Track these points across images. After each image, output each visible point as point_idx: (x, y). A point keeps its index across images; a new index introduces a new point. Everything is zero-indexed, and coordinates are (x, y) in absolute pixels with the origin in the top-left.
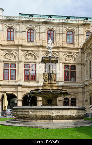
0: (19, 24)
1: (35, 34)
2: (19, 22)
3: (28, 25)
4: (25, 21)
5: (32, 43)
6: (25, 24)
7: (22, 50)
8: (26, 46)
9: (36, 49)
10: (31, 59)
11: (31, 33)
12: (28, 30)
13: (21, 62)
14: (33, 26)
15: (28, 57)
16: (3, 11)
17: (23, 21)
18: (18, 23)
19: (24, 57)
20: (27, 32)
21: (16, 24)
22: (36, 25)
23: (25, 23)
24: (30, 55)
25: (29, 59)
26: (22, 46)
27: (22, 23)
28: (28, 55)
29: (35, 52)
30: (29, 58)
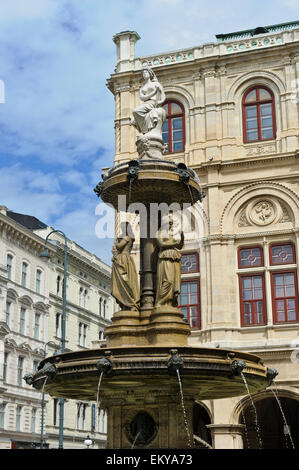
0: (201, 79)
1: (277, 106)
2: (201, 71)
3: (243, 74)
4: (227, 58)
5: (266, 148)
6: (231, 72)
7: (220, 186)
8: (241, 165)
9: (285, 172)
10: (268, 221)
11: (258, 103)
12: (247, 93)
13: (222, 240)
14: (265, 71)
15: (252, 213)
16: (138, 38)
17: (217, 61)
18: (196, 75)
19: (231, 217)
20: (239, 102)
21: (188, 80)
22: (279, 64)
23: (226, 66)
24: (264, 200)
25: (261, 222)
26: (220, 168)
27: (217, 68)
28: (250, 205)
29: (284, 184)
30: (255, 218)
